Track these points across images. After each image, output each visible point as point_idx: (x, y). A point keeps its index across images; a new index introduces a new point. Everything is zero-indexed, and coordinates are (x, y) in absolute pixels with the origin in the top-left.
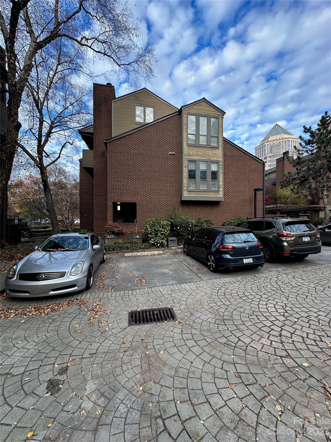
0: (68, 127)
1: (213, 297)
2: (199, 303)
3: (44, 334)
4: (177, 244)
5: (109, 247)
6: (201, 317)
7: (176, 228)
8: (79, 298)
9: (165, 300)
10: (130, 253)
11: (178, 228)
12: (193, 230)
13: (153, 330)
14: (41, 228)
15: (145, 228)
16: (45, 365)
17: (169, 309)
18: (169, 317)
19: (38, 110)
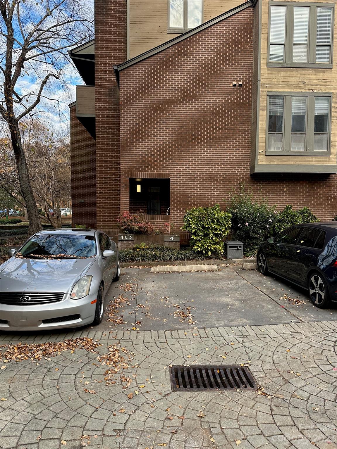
0: (50, 48)
1: (325, 352)
2: (299, 362)
3: (38, 390)
4: (244, 254)
5: (124, 255)
6: (305, 388)
7: (243, 223)
8: (84, 336)
9: (232, 352)
10: (159, 266)
11: (247, 224)
12: (274, 230)
13: (217, 402)
14: (9, 223)
15: (185, 224)
16: (47, 439)
17: (243, 370)
18: (243, 383)
19: (5, 21)
